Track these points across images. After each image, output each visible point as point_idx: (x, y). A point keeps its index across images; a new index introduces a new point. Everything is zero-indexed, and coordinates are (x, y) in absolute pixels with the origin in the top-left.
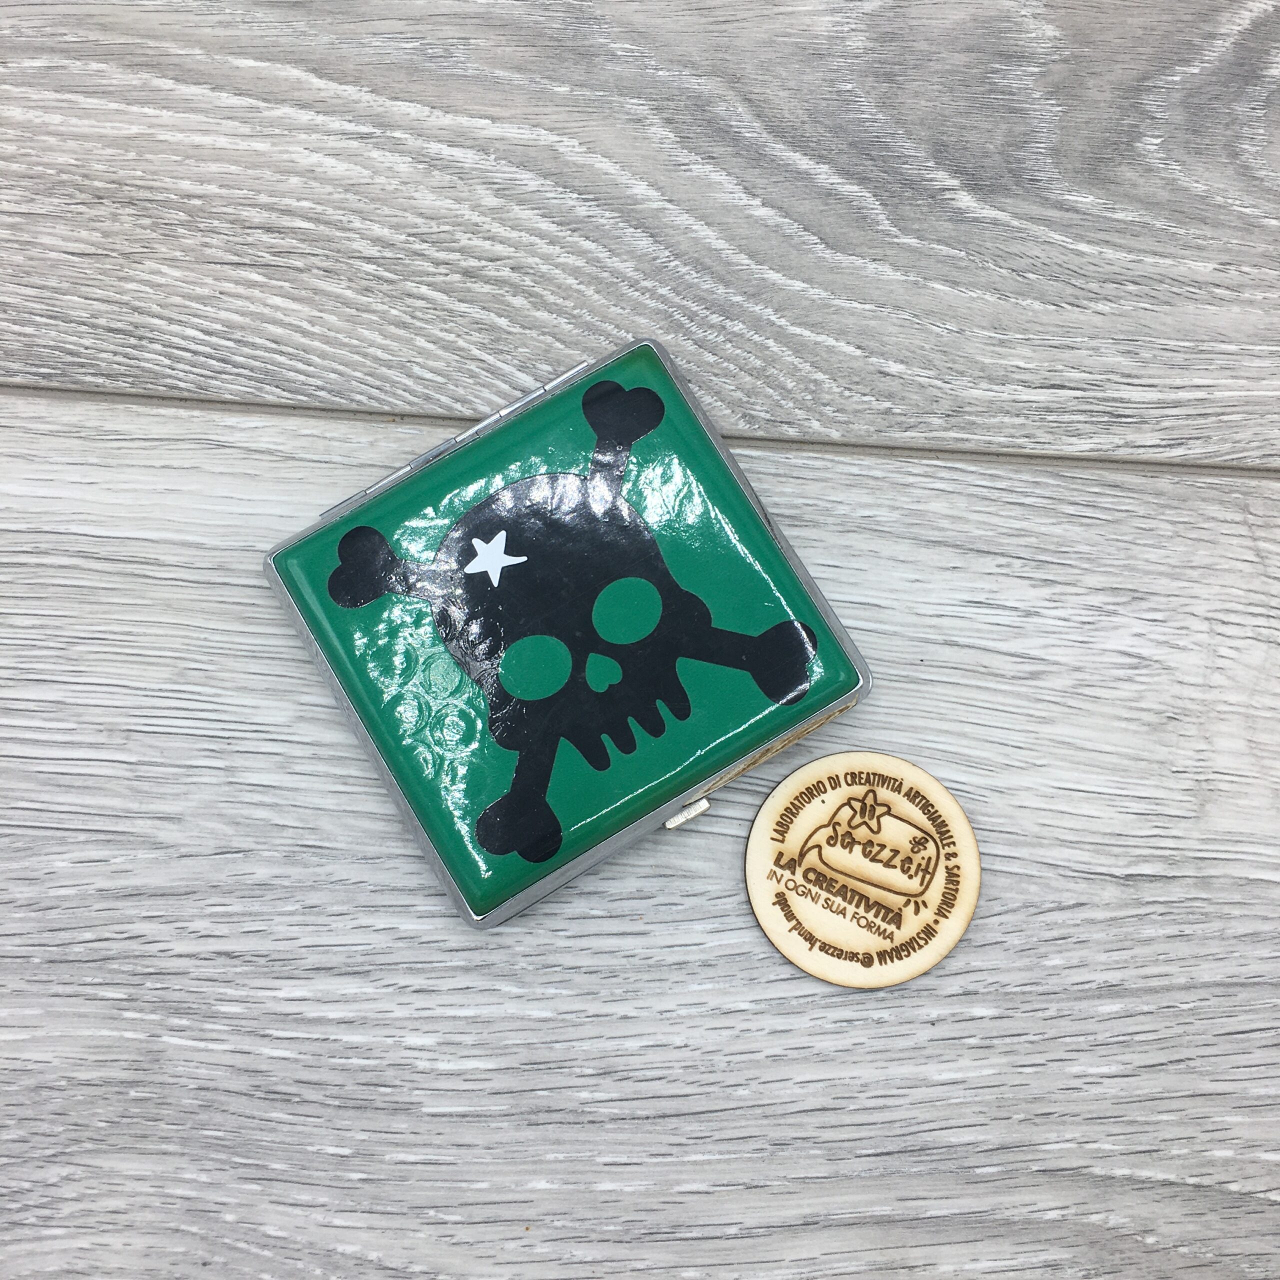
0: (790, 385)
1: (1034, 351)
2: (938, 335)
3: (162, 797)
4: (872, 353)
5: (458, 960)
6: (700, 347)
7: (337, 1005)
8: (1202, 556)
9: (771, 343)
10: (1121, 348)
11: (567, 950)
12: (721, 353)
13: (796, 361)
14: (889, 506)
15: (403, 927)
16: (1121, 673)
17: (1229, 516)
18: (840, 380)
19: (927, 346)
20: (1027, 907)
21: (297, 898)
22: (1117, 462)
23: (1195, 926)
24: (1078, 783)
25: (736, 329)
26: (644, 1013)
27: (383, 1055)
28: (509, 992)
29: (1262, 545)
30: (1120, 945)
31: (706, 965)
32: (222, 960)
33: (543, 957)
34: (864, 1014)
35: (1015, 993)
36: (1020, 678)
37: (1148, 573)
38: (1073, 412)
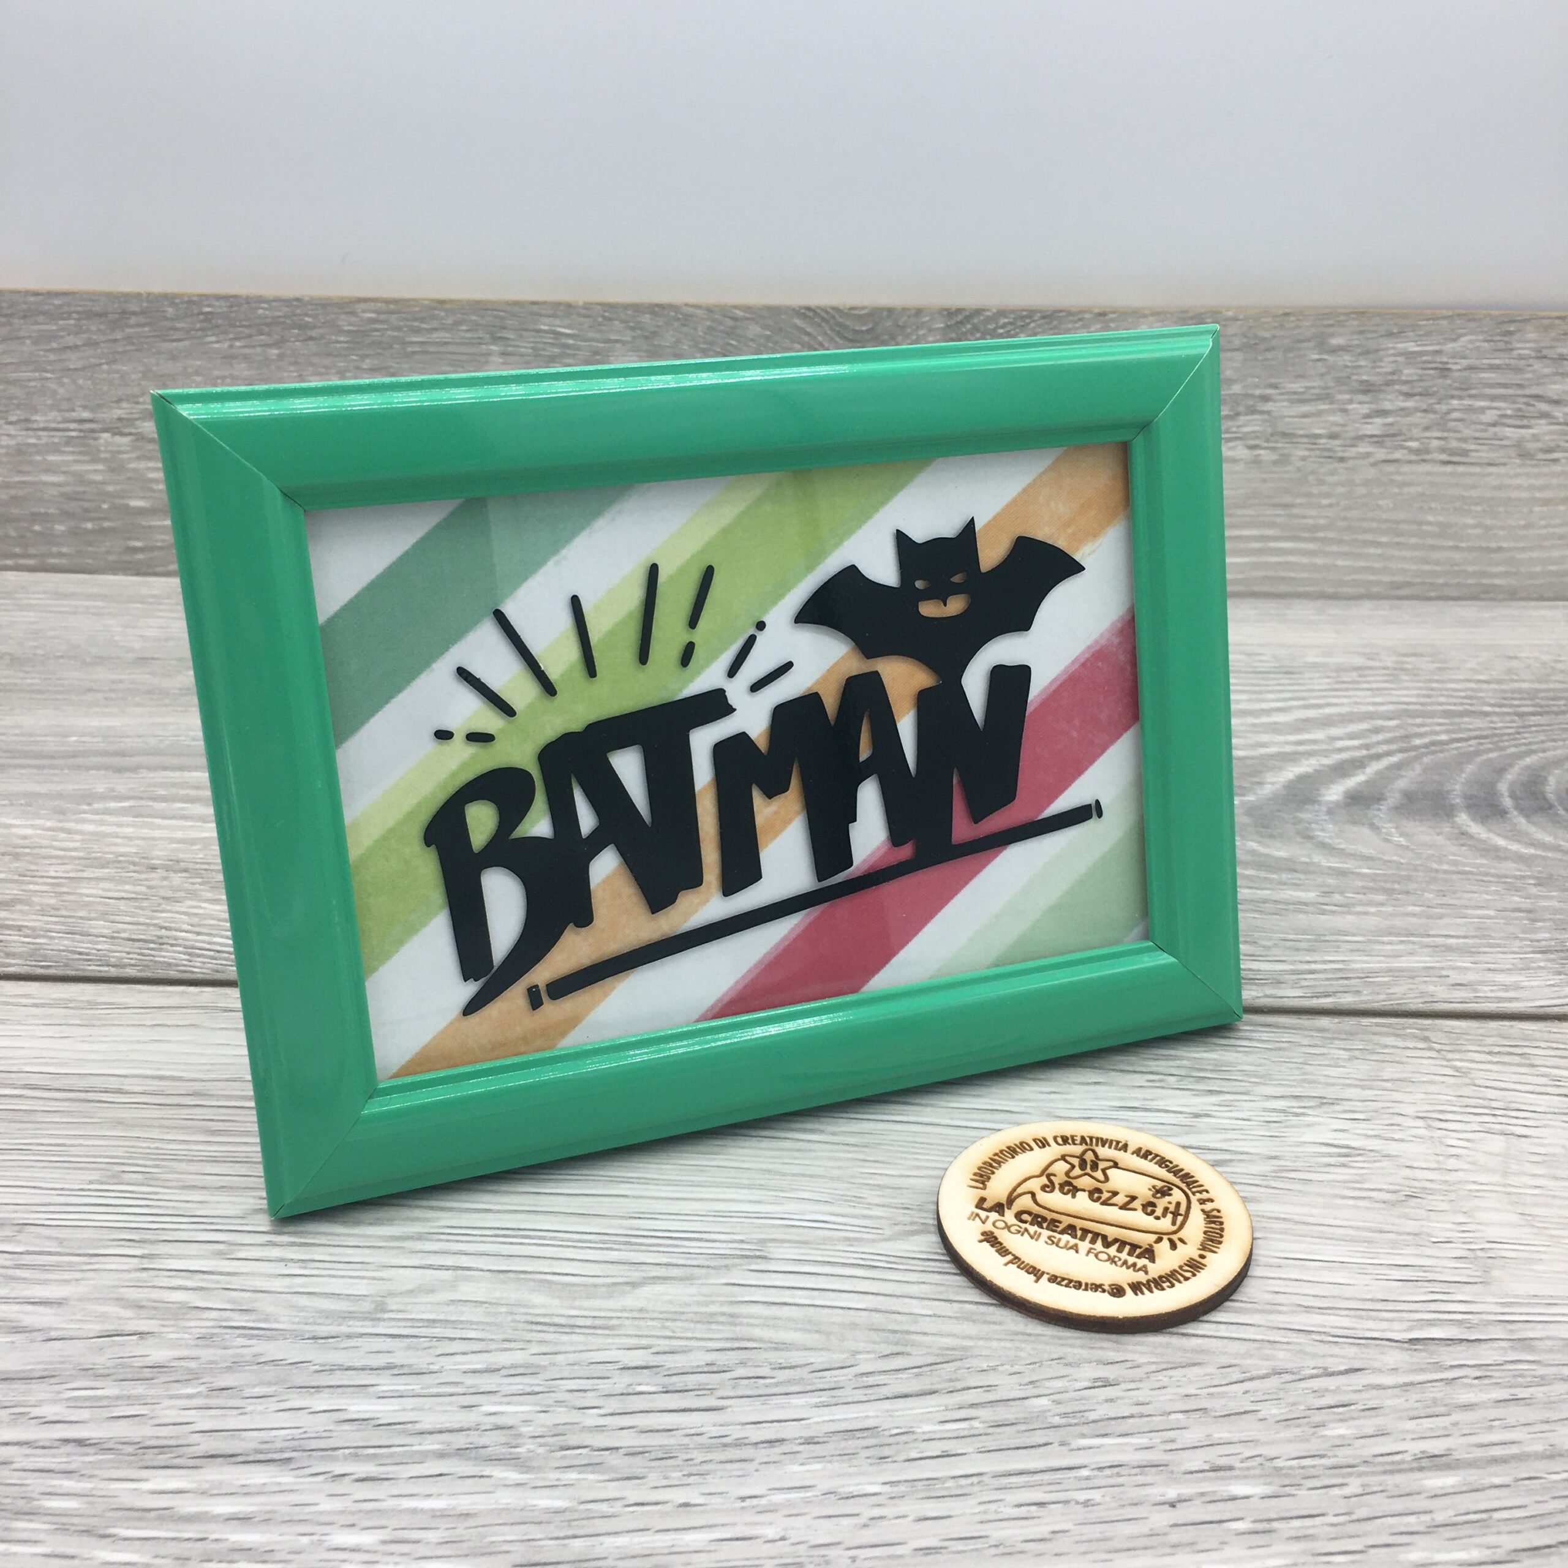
3: (45, 1282)
5: (431, 1444)
7: (230, 1499)
8: (1390, 1071)
11: (600, 1429)
15: (353, 1408)
17: (1411, 1045)
20: (1280, 1373)
21: (204, 1380)
23: (1531, 1390)
24: (1309, 1253)
26: (717, 1500)
27: (290, 1557)
28: (506, 1478)
29: (1459, 1064)
30: (1429, 1411)
31: (810, 1441)
32: (69, 1448)
33: (562, 1438)
34: (1062, 1496)
35: (1290, 1468)
37: (1333, 1085)
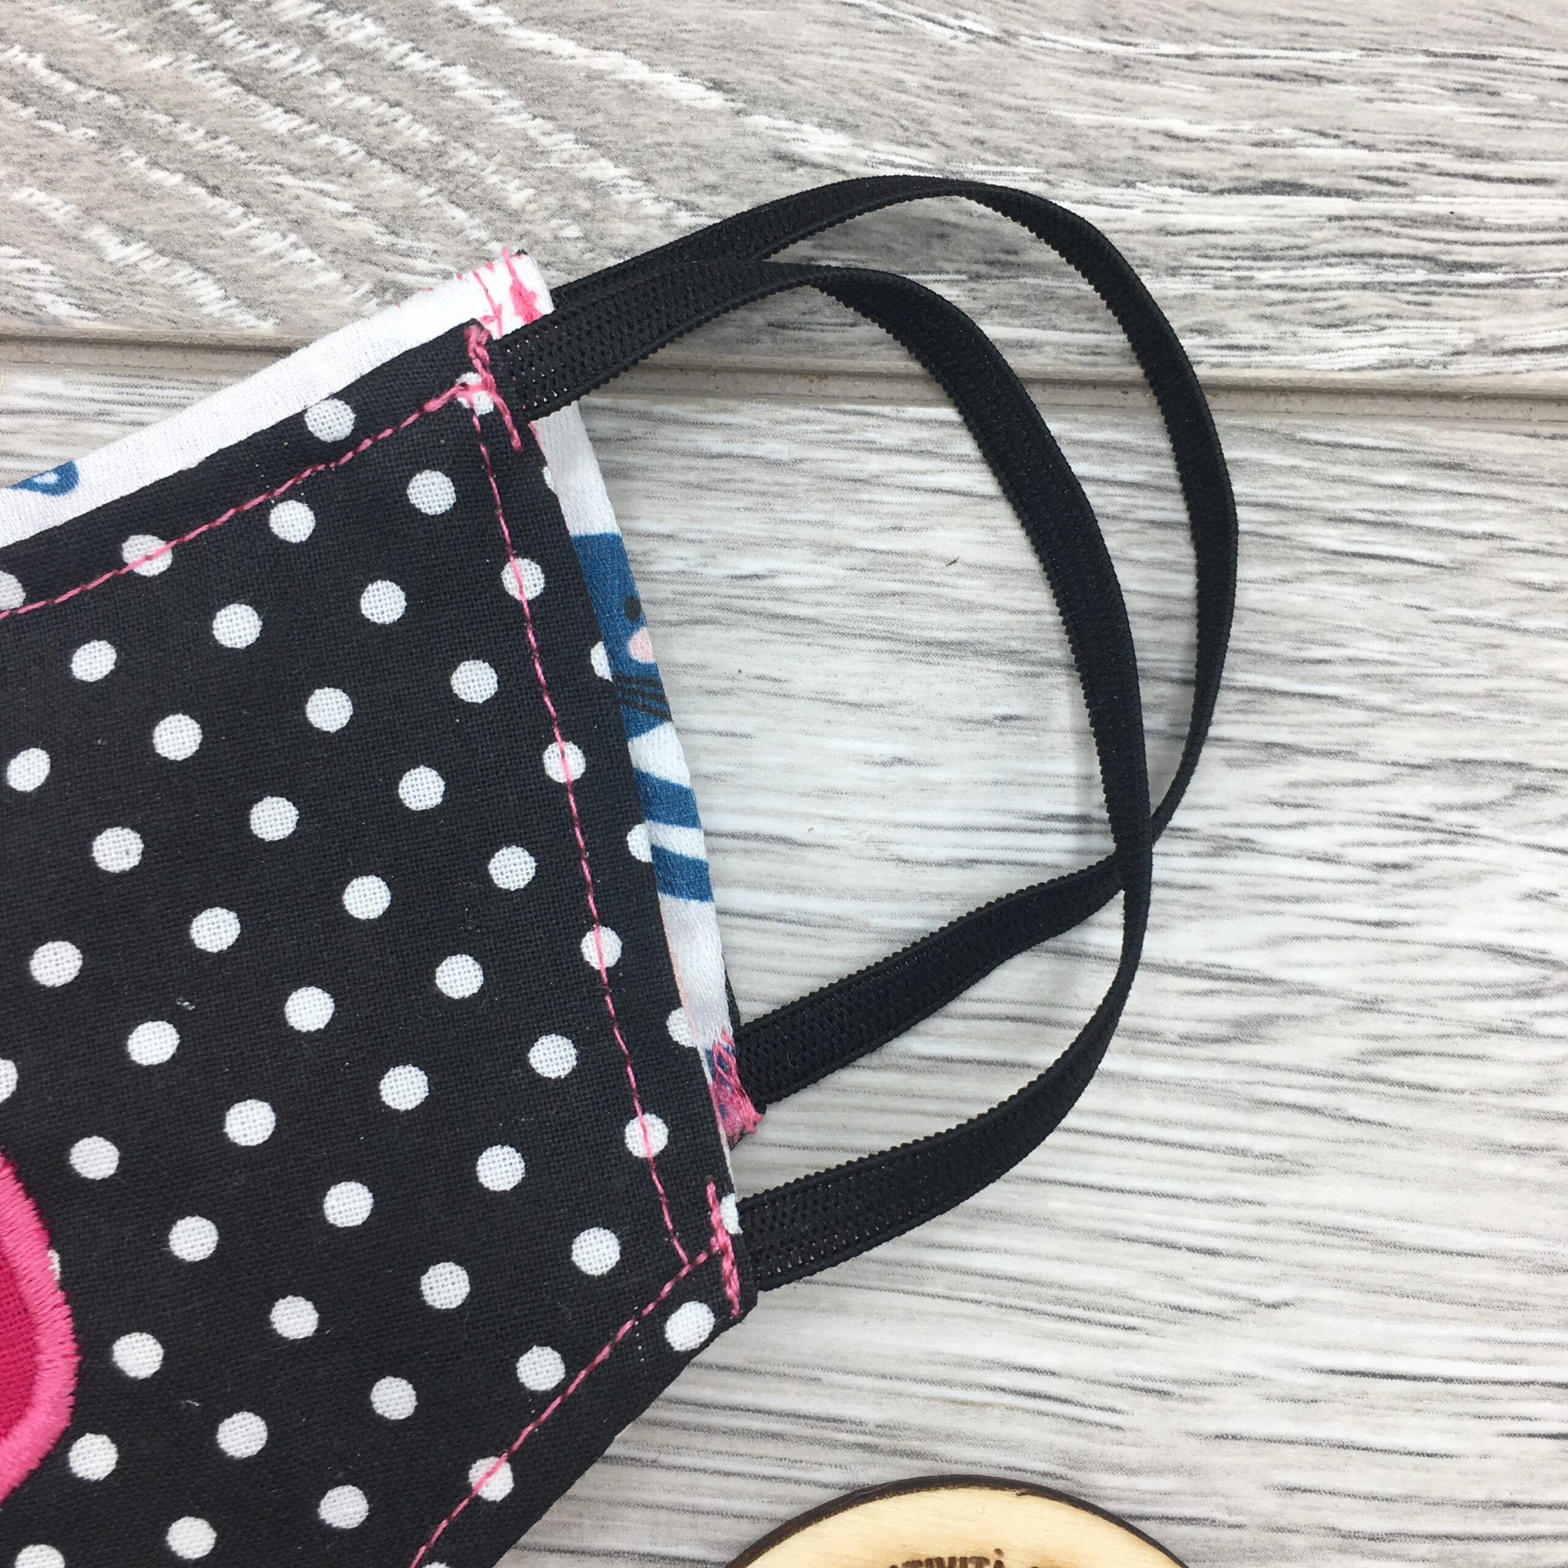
0: (517, 195)
1: (1213, 89)
2: (942, 48)
4: (754, 101)
6: (248, 89)
9: (459, 75)
10: (1453, 77)
12: (313, 107)
13: (535, 128)
14: (813, 544)
16: (1494, 1011)
18: (664, 182)
19: (911, 81)
22: (1455, 396)
25: (355, 37)
36: (1205, 1040)
38: (1327, 258)
